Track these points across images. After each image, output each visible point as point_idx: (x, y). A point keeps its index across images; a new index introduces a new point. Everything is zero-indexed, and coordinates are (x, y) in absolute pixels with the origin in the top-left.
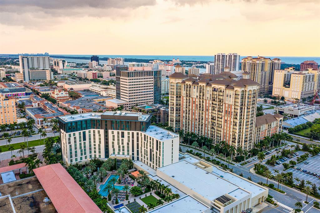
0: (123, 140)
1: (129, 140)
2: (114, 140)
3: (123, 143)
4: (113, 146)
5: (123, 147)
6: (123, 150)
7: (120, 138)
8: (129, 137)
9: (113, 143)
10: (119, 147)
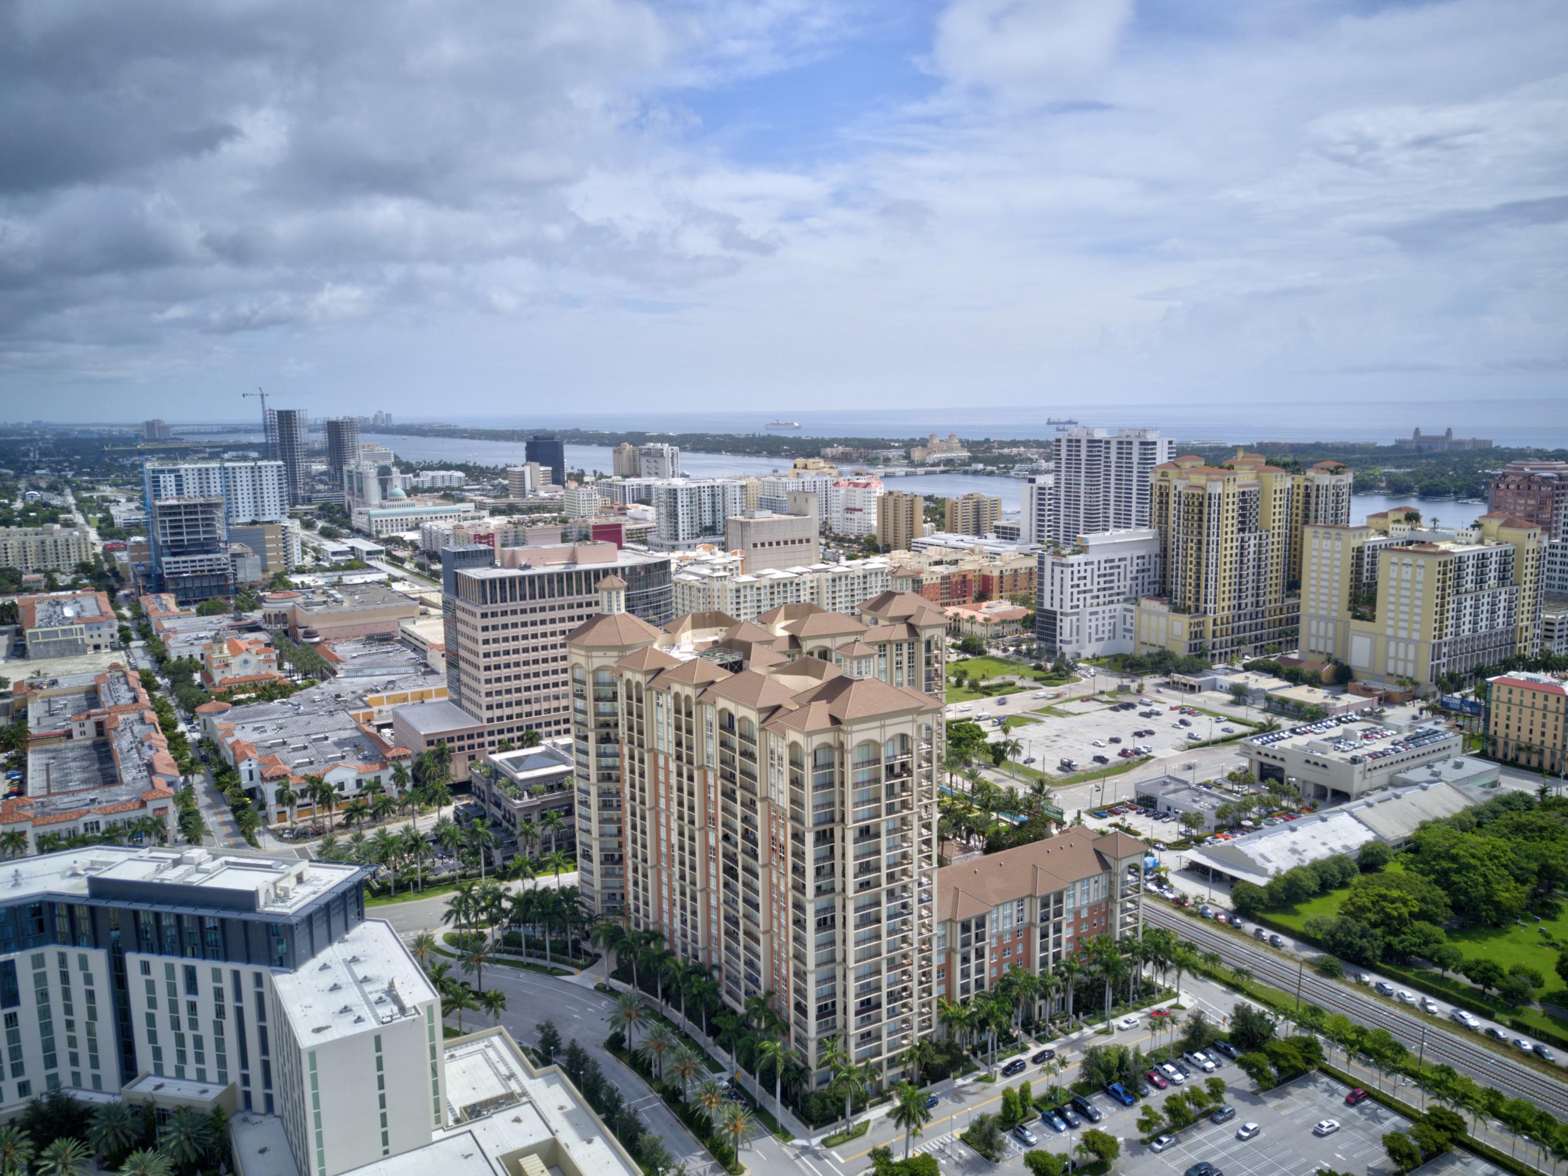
0: (192, 1007)
1: (220, 1012)
2: (152, 1003)
3: (194, 1024)
4: (152, 1037)
5: (198, 1042)
6: (200, 1058)
7: (183, 998)
8: (219, 994)
9: (151, 1019)
10: (180, 1040)
